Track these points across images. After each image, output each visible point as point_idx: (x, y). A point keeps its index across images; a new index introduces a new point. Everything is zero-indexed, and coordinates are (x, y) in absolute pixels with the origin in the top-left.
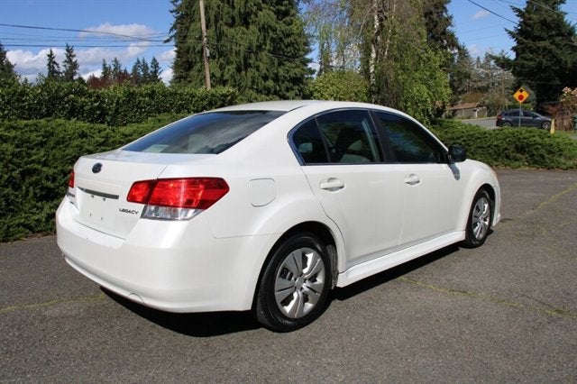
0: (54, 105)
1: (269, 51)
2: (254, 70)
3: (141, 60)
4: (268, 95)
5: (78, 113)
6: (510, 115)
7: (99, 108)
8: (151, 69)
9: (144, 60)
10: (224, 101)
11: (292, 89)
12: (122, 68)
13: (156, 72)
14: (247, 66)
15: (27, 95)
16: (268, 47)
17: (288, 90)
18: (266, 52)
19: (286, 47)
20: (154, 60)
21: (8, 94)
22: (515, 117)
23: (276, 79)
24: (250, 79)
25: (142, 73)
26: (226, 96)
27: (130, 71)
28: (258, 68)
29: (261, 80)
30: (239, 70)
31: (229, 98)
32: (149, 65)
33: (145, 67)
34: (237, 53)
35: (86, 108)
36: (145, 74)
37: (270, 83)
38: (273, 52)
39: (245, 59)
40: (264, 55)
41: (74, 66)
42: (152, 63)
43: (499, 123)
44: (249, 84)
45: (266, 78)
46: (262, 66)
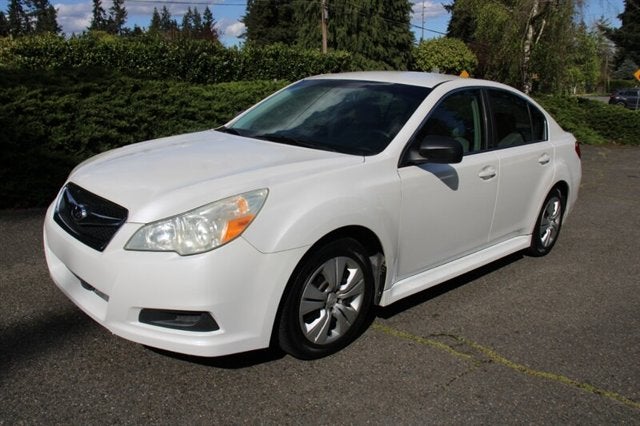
0: (189, 62)
1: (381, 14)
2: (365, 34)
3: (192, 10)
4: (377, 60)
5: (209, 71)
6: (626, 94)
7: (228, 66)
8: (203, 21)
9: (195, 10)
10: (340, 65)
11: (398, 55)
12: (172, 18)
13: (209, 24)
14: (359, 29)
15: (167, 51)
16: (380, 11)
17: (394, 55)
18: (378, 16)
19: (396, 11)
20: (208, 11)
21: (151, 50)
22: (631, 97)
23: (386, 45)
24: (361, 43)
25: (193, 24)
26: (341, 60)
27: (180, 21)
28: (369, 33)
29: (371, 44)
30: (349, 33)
31: (345, 62)
32: (202, 16)
33: (197, 18)
34: (350, 15)
35: (217, 67)
36: (197, 25)
37: (380, 49)
38: (385, 16)
39: (359, 21)
40: (377, 19)
41: (122, 14)
42: (205, 14)
43: (613, 101)
44: (360, 48)
45: (376, 43)
46: (374, 31)
